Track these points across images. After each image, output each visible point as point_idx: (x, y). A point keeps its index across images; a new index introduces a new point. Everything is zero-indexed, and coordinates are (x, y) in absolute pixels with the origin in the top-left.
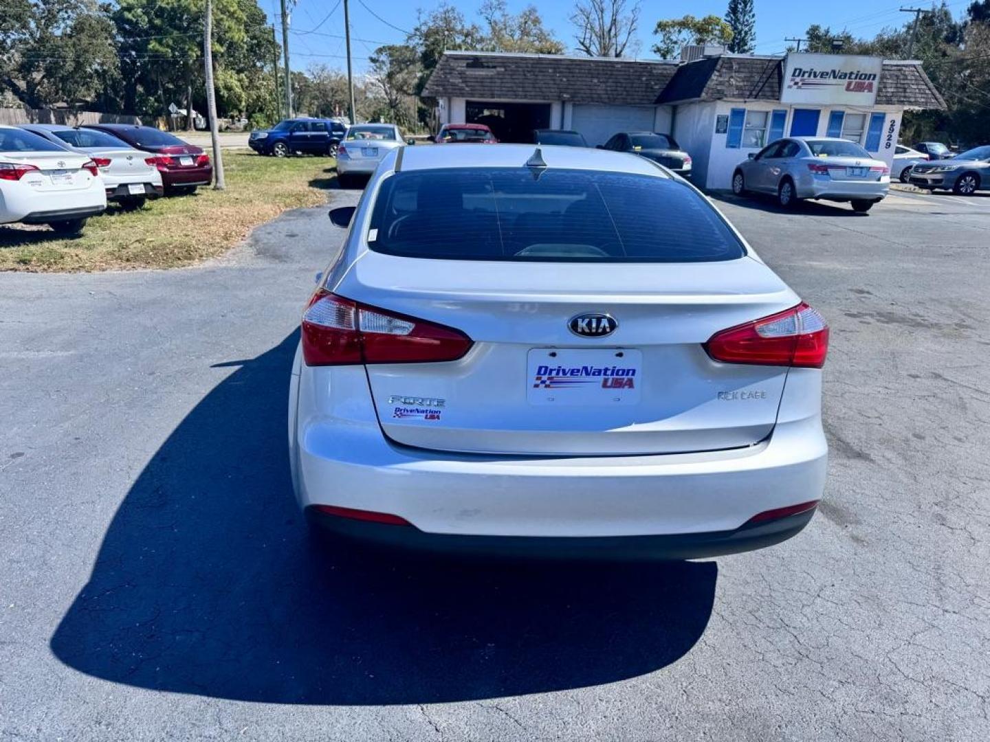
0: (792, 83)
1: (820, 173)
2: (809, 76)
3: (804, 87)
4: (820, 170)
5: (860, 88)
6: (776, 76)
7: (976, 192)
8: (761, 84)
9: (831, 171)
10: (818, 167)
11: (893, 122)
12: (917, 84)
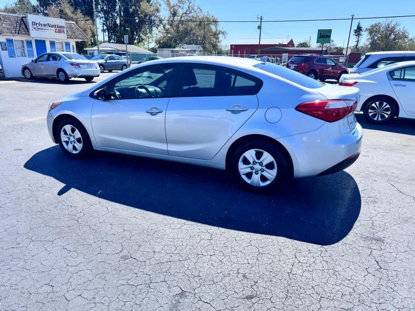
0: (33, 28)
1: (76, 66)
2: (39, 25)
3: (38, 30)
4: (76, 65)
5: (60, 32)
6: (23, 24)
7: (104, 71)
8: (18, 28)
9: (80, 66)
10: (75, 64)
11: (73, 46)
12: (78, 31)
